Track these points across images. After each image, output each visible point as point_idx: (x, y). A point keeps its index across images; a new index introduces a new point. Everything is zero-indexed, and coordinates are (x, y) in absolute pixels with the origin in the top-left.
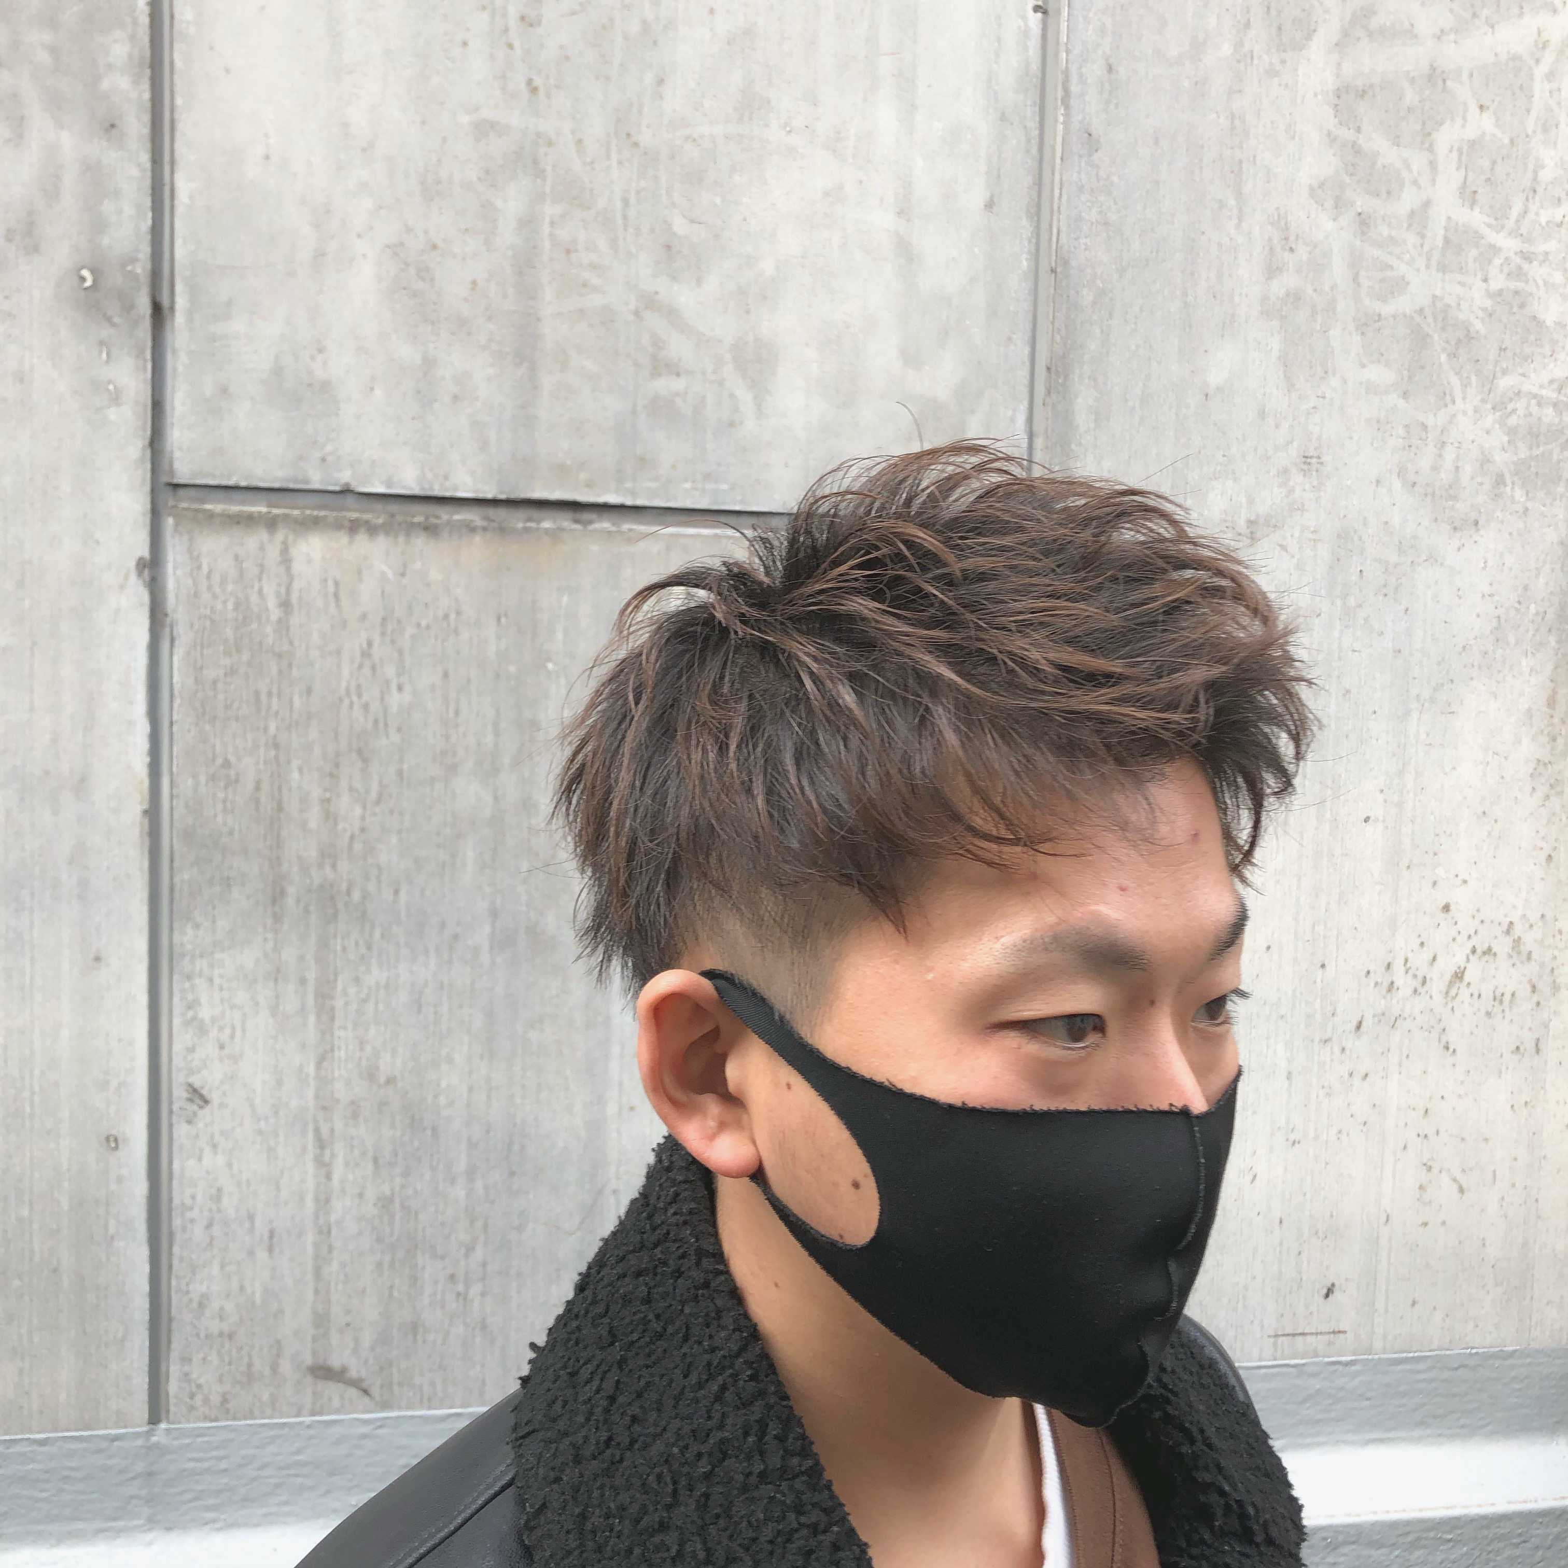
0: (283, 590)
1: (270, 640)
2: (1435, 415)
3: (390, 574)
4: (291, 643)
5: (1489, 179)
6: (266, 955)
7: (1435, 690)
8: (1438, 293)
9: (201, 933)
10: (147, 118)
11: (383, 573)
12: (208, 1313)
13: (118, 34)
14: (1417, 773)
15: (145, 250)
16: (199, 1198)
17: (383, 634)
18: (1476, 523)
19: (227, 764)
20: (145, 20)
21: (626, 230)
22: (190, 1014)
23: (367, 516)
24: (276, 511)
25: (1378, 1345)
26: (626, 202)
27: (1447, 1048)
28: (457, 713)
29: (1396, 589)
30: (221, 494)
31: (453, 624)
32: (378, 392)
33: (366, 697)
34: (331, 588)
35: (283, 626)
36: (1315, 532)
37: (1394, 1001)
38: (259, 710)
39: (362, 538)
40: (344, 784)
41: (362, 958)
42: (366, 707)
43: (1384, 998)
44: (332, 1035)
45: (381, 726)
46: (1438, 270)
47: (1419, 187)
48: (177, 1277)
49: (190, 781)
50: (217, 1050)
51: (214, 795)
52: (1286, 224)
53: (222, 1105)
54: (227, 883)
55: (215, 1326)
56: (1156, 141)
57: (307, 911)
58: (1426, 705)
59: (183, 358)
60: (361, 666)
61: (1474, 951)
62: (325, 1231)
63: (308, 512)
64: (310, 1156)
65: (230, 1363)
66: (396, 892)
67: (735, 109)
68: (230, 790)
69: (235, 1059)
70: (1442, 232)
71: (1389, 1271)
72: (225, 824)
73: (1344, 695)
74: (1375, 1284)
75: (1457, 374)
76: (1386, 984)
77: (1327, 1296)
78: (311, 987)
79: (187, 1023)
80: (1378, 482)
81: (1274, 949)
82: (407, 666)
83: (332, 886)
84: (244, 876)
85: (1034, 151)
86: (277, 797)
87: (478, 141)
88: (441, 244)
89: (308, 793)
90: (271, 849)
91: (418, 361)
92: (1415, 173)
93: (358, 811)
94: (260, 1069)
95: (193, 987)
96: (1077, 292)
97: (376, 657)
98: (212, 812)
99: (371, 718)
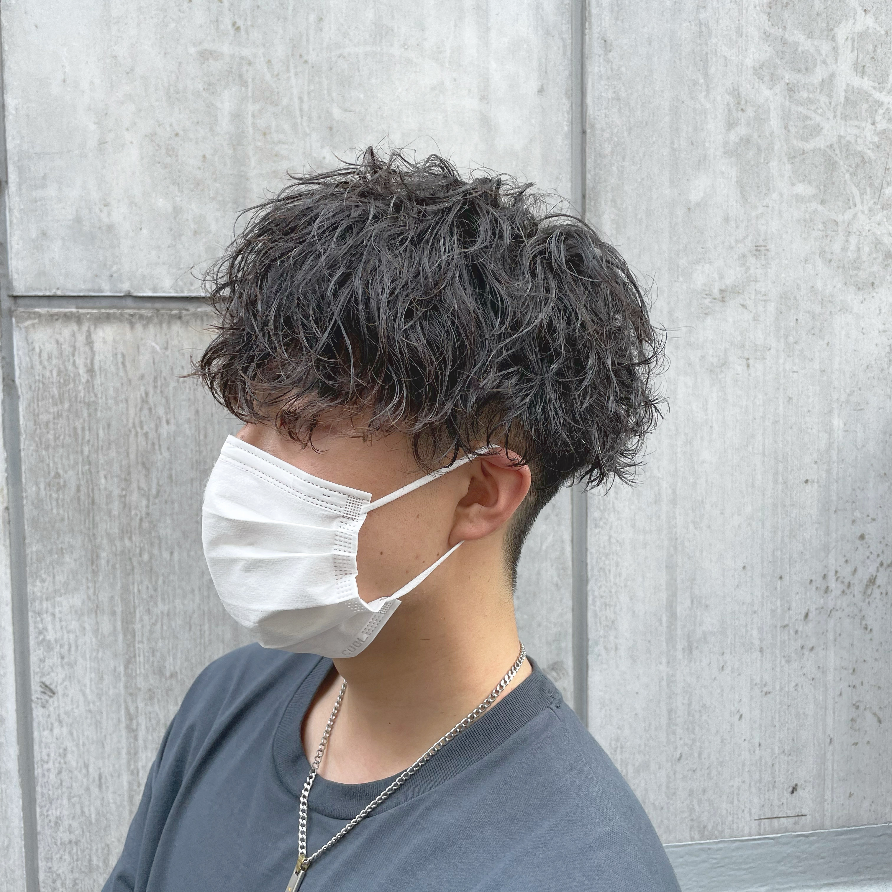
0: (89, 361)
1: (82, 394)
2: (843, 215)
3: (158, 348)
4: (96, 396)
5: (873, 58)
6: (89, 598)
7: (849, 395)
8: (842, 134)
9: (46, 584)
11: (153, 348)
12: (61, 828)
14: (839, 450)
16: (52, 755)
17: (155, 387)
18: (873, 284)
19: (57, 475)
21: (302, 118)
22: (41, 637)
23: (141, 312)
25: (827, 823)
26: (301, 99)
27: (866, 628)
28: (205, 436)
29: (820, 331)
30: (45, 302)
32: (144, 231)
33: (146, 428)
34: (120, 359)
35: (90, 385)
36: (765, 295)
37: (830, 599)
38: (77, 440)
39: (139, 327)
40: (134, 485)
41: (151, 597)
42: (146, 435)
43: (823, 597)
44: (134, 647)
45: (157, 447)
46: (842, 119)
47: (827, 65)
48: (41, 807)
49: (34, 488)
50: (60, 660)
51: (50, 495)
52: (738, 93)
53: (65, 695)
54: (61, 552)
55: (66, 837)
56: (650, 44)
57: (114, 567)
58: (844, 405)
59: (16, 213)
60: (141, 409)
61: (882, 564)
62: (135, 773)
63: (103, 311)
64: (123, 725)
65: (77, 860)
66: (172, 553)
67: (370, 36)
68: (60, 492)
69: (71, 665)
70: (843, 94)
71: (833, 775)
72: (58, 514)
73: (788, 401)
74: (824, 784)
75: (856, 187)
76: (823, 588)
77: (792, 792)
78: (119, 617)
79: (39, 643)
80: (806, 260)
81: (748, 568)
82: (172, 407)
83: (129, 551)
84: (72, 547)
85: (569, 53)
86: (91, 495)
87: (202, 64)
88: (181, 133)
89: (111, 492)
90: (89, 529)
91: (170, 209)
92: (824, 55)
93: (144, 503)
94: (88, 671)
95: (42, 620)
96: (601, 145)
97: (151, 403)
98: (49, 507)
99: (150, 442)
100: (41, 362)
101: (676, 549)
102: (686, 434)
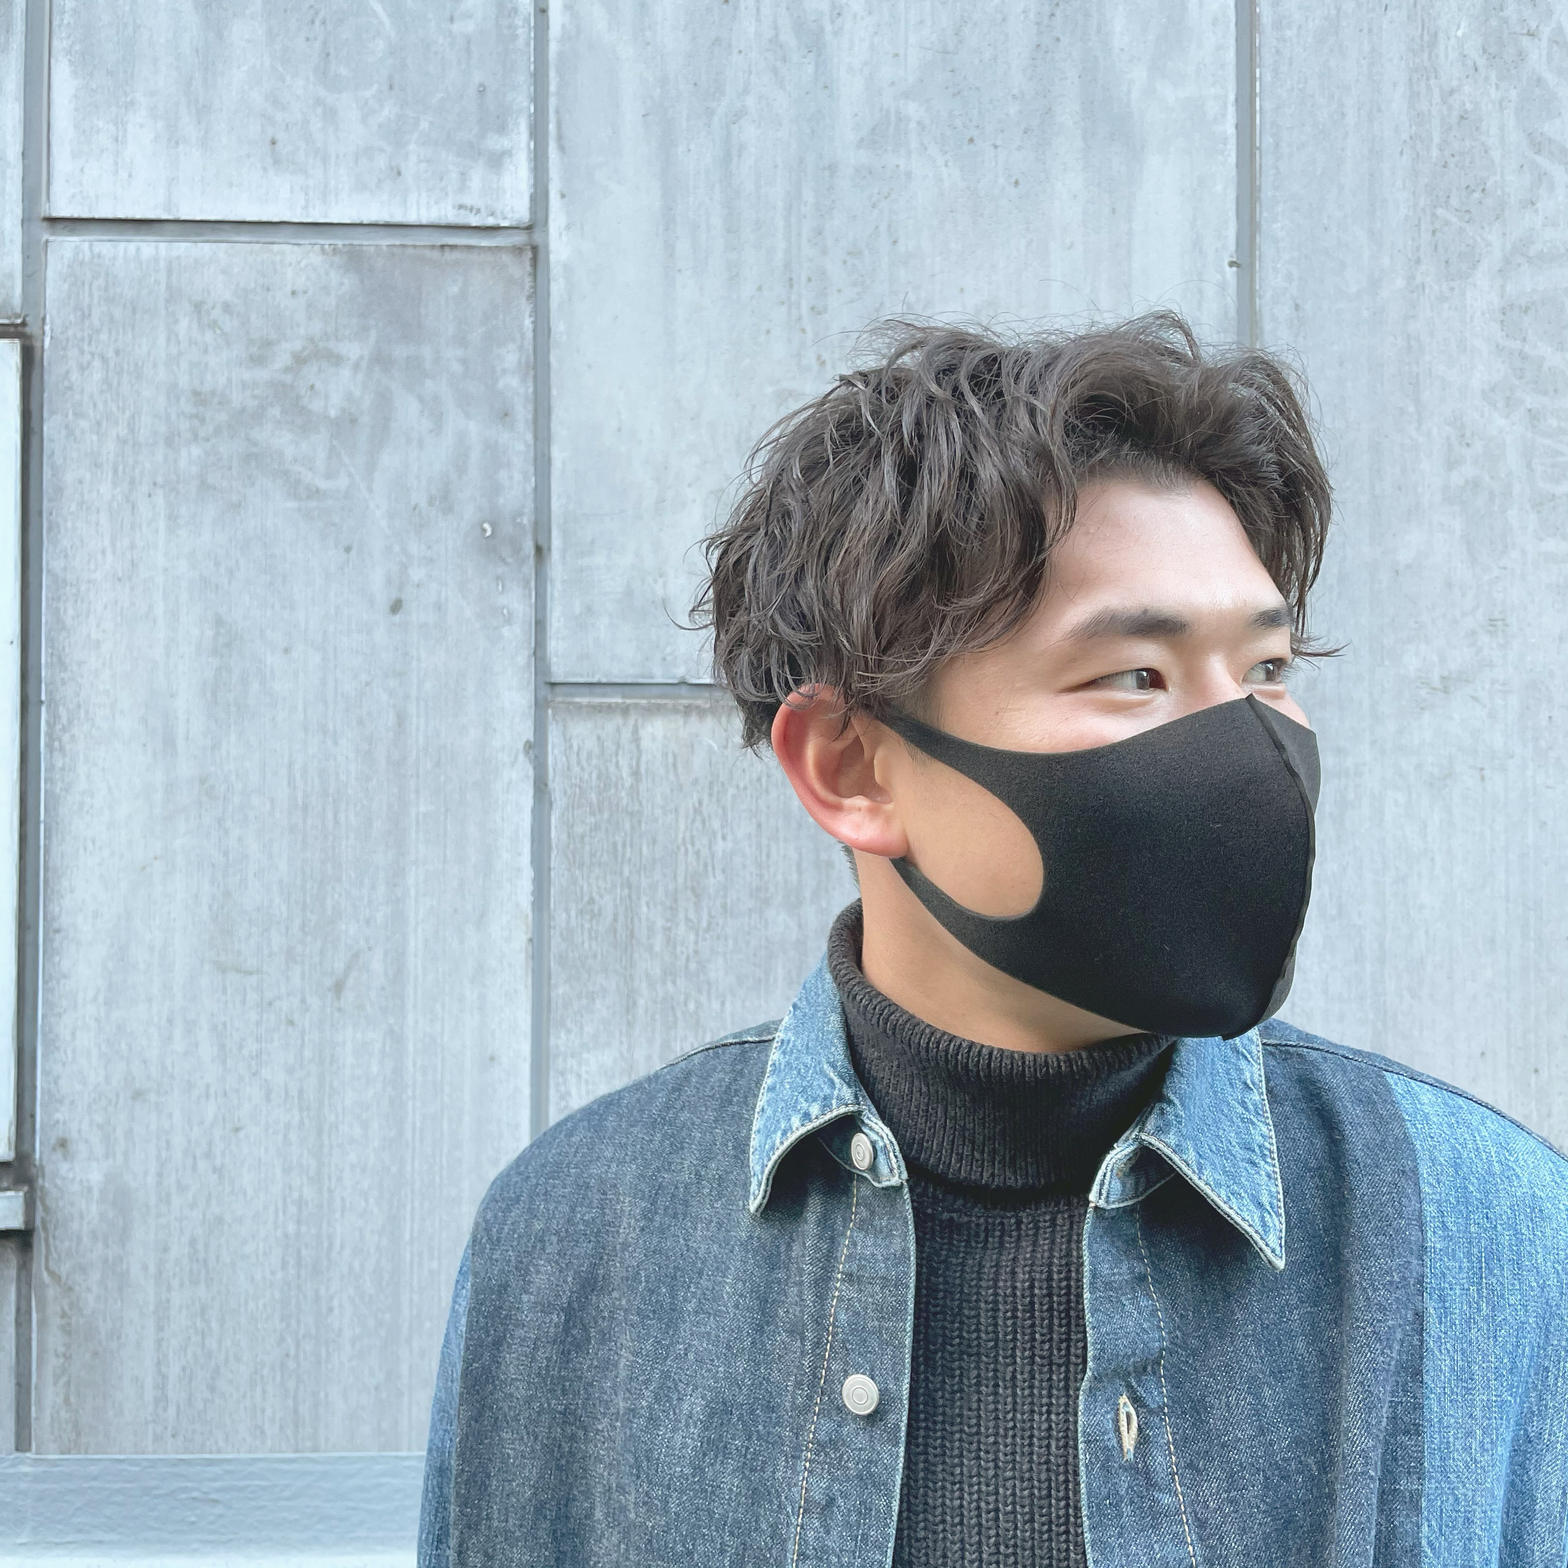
0: (634, 762)
1: (624, 802)
3: (716, 747)
4: (641, 805)
6: (621, 1054)
9: (572, 1037)
10: (530, 407)
11: (710, 746)
13: (511, 346)
15: (529, 506)
17: (710, 795)
19: (592, 901)
20: (529, 335)
22: (563, 1103)
23: (699, 702)
24: (628, 701)
28: (768, 856)
30: (586, 690)
33: (698, 845)
34: (671, 760)
35: (634, 791)
38: (616, 858)
39: (694, 719)
40: (681, 916)
42: (698, 853)
45: (710, 868)
49: (564, 916)
51: (582, 925)
52: (1462, 424)
54: (592, 996)
57: (653, 1019)
59: (559, 585)
60: (693, 821)
63: (653, 701)
66: (723, 1003)
68: (594, 922)
72: (590, 947)
73: (1541, 827)
81: (1488, 1055)
82: (729, 820)
83: (672, 998)
84: (605, 990)
86: (630, 926)
89: (654, 923)
90: (625, 968)
93: (692, 937)
95: (564, 1080)
97: (705, 814)
98: (580, 940)
99: (702, 862)
100: (579, 763)
102: (1397, 869)
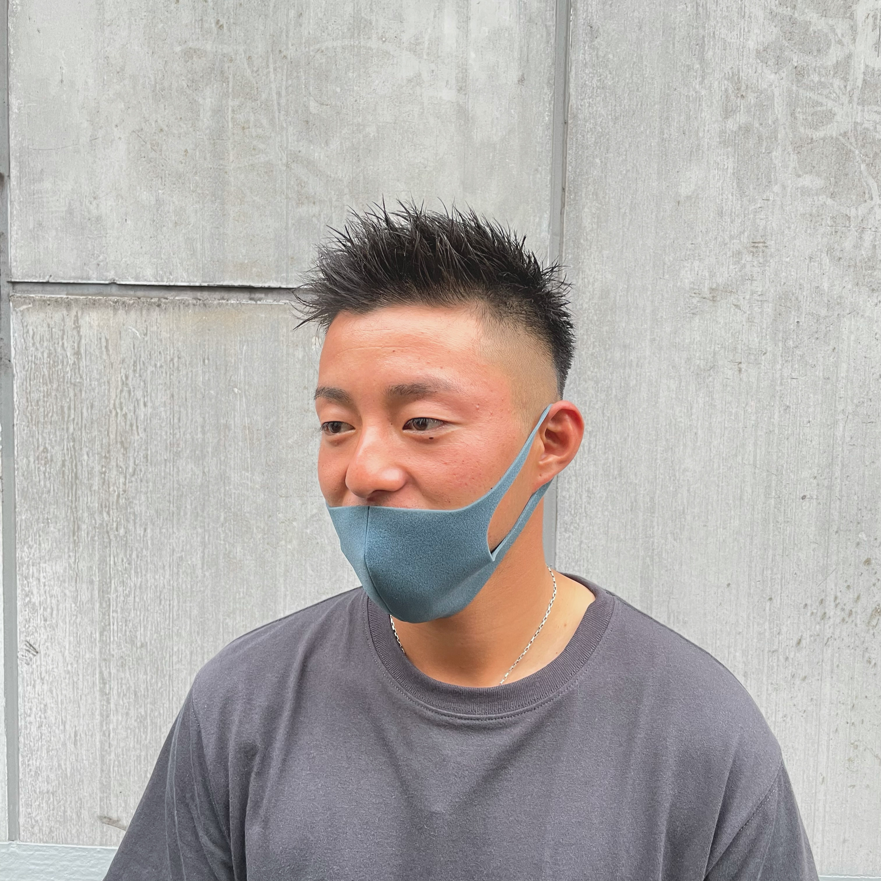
0: (76, 345)
1: (69, 375)
2: (857, 209)
3: (138, 334)
4: (81, 377)
6: (70, 566)
7: (857, 406)
8: (858, 120)
9: (33, 551)
11: (134, 333)
12: (40, 778)
14: (843, 465)
16: (34, 709)
17: (135, 371)
19: (45, 450)
21: (280, 112)
22: (27, 599)
23: (125, 299)
24: (71, 297)
26: (279, 94)
27: (870, 662)
28: (179, 420)
29: (825, 335)
30: (39, 288)
31: (176, 365)
32: (129, 222)
33: (125, 409)
34: (104, 344)
35: (76, 367)
36: (762, 295)
37: (827, 626)
38: (63, 418)
39: (121, 312)
40: (113, 463)
41: (126, 569)
42: (125, 415)
43: (819, 623)
44: (109, 615)
45: (134, 428)
46: (858, 104)
47: (843, 45)
48: (23, 756)
49: (25, 461)
50: (43, 622)
51: (39, 468)
52: (738, 79)
53: (46, 655)
54: (47, 522)
55: (45, 787)
57: (92, 539)
58: (850, 417)
59: (16, 206)
60: (122, 391)
62: (106, 734)
63: (90, 297)
64: (97, 688)
65: (53, 810)
66: (145, 530)
67: (349, 29)
68: (48, 466)
69: (53, 628)
70: (862, 76)
72: (45, 486)
73: (785, 410)
74: (814, 825)
75: (874, 178)
76: (819, 614)
78: (96, 587)
79: (26, 605)
80: (811, 258)
81: (733, 586)
82: (149, 391)
83: (107, 525)
84: (56, 517)
85: (553, 41)
86: (75, 470)
87: (187, 62)
88: (166, 129)
89: (93, 468)
90: (72, 502)
91: (153, 202)
92: (840, 35)
93: (122, 480)
94: (67, 634)
95: (28, 582)
96: (583, 136)
97: (131, 385)
98: (38, 479)
99: (128, 423)
101: (652, 560)
102: (667, 440)
